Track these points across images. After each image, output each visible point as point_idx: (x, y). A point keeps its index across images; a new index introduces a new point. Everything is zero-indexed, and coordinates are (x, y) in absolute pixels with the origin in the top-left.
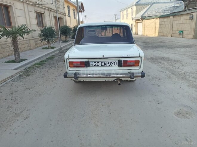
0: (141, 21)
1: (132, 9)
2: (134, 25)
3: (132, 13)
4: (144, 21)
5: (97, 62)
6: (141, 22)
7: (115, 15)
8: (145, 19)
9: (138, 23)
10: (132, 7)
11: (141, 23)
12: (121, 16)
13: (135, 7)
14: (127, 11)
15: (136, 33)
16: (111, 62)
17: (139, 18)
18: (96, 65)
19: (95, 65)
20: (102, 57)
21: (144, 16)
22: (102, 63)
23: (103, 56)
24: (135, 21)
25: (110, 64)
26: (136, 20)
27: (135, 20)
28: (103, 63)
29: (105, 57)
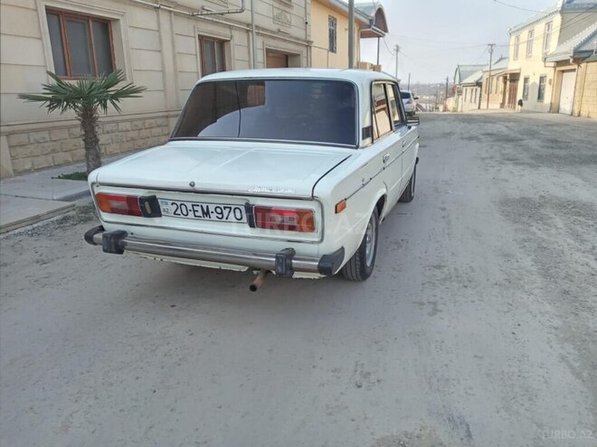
0: (575, 66)
1: (548, 25)
2: (548, 80)
3: (547, 37)
4: (583, 65)
5: (179, 203)
6: (574, 70)
7: (492, 45)
8: (590, 59)
9: (563, 71)
10: (548, 20)
11: (574, 74)
12: (512, 49)
13: (557, 20)
14: (531, 32)
15: (555, 107)
16: (222, 206)
17: (567, 57)
18: (179, 212)
19: (175, 213)
20: (187, 186)
21: (584, 49)
22: (196, 208)
23: (192, 185)
24: (555, 67)
25: (222, 213)
26: (559, 63)
27: (553, 64)
28: (199, 209)
29: (197, 187)
